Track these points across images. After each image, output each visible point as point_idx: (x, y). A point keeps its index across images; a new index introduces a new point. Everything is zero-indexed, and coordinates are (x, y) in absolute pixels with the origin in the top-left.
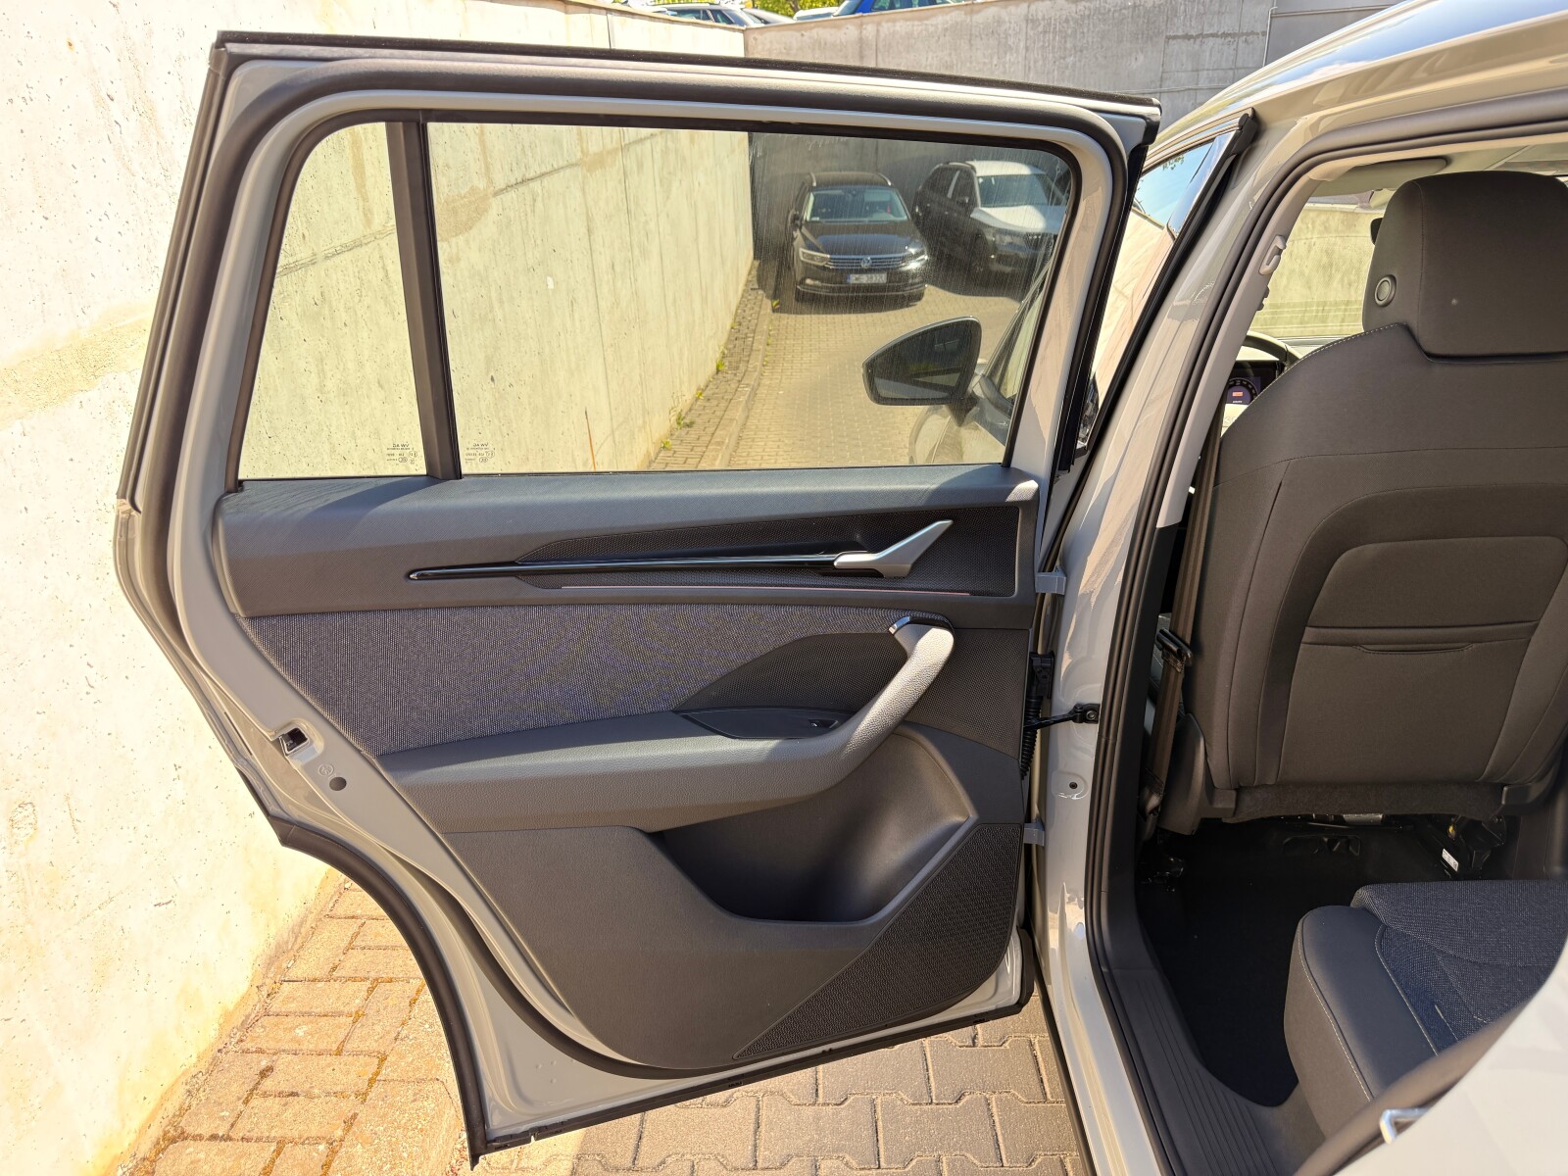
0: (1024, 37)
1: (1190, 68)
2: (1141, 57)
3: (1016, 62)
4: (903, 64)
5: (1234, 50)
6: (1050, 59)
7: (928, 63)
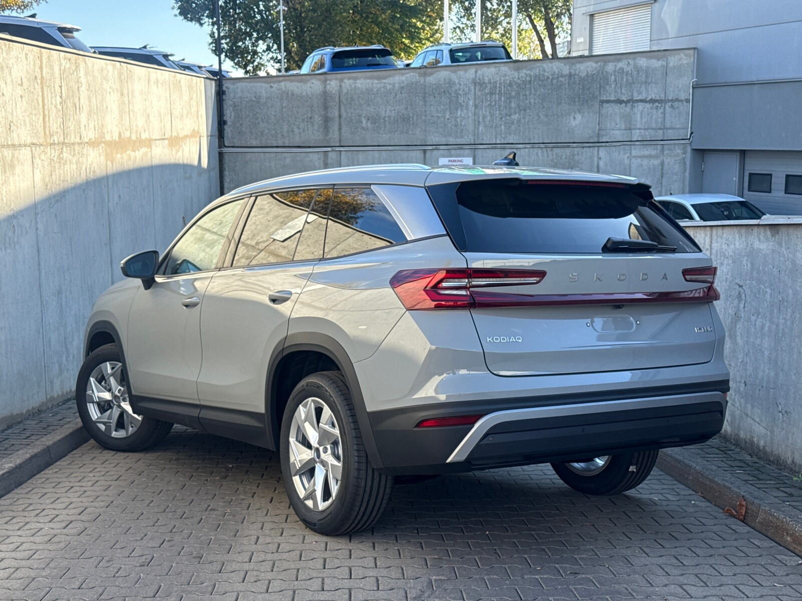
0: (473, 96)
1: (623, 127)
2: (579, 117)
3: (466, 117)
4: (364, 115)
5: (662, 113)
6: (497, 115)
7: (387, 115)
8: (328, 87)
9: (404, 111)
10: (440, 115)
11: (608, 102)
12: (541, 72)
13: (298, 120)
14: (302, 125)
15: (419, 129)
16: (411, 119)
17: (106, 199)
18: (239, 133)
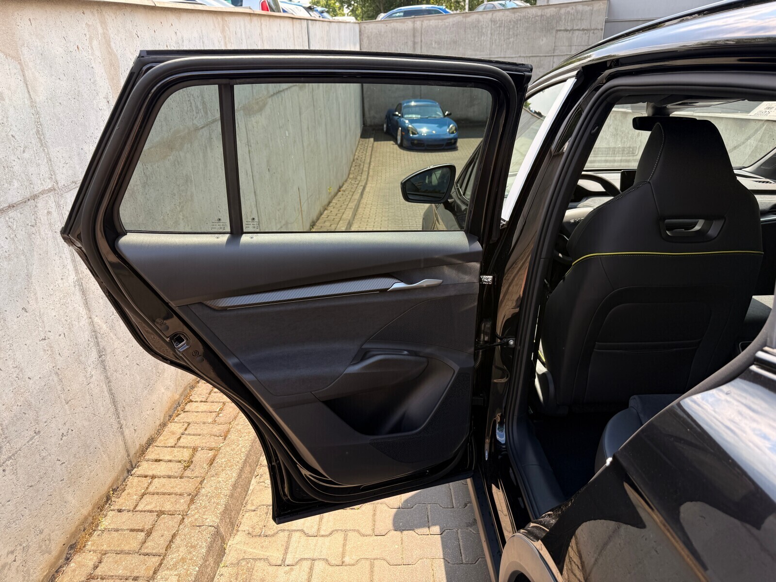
0: (490, 29)
1: (567, 45)
3: (486, 40)
5: (588, 37)
6: (502, 39)
7: (445, 40)
8: (416, 25)
9: (454, 38)
10: (472, 39)
11: (560, 30)
12: (527, 14)
13: (400, 44)
14: (402, 47)
15: (462, 48)
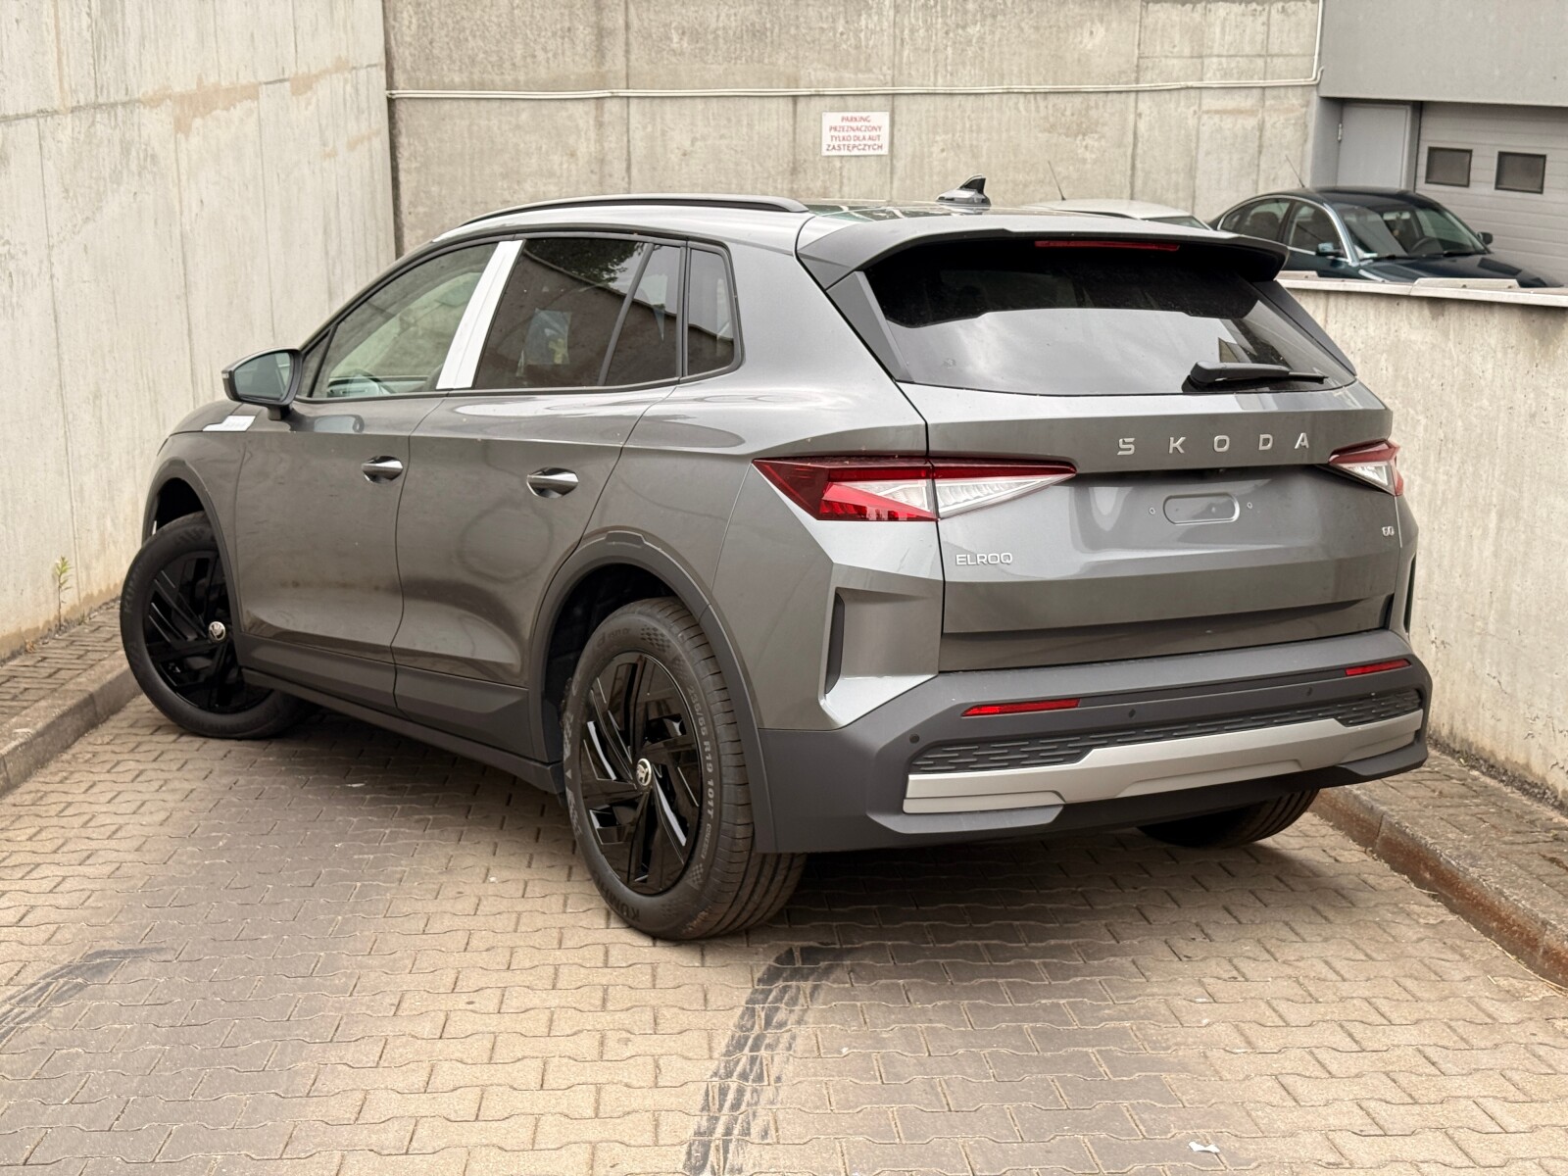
1: (1187, 52)
2: (1100, 31)
3: (878, 29)
4: (673, 25)
5: (1263, 24)
6: (939, 26)
7: (721, 25)
9: (754, 17)
10: (825, 26)
13: (543, 34)
14: (552, 45)
15: (783, 55)
16: (769, 34)
17: (177, 208)
18: (427, 59)
